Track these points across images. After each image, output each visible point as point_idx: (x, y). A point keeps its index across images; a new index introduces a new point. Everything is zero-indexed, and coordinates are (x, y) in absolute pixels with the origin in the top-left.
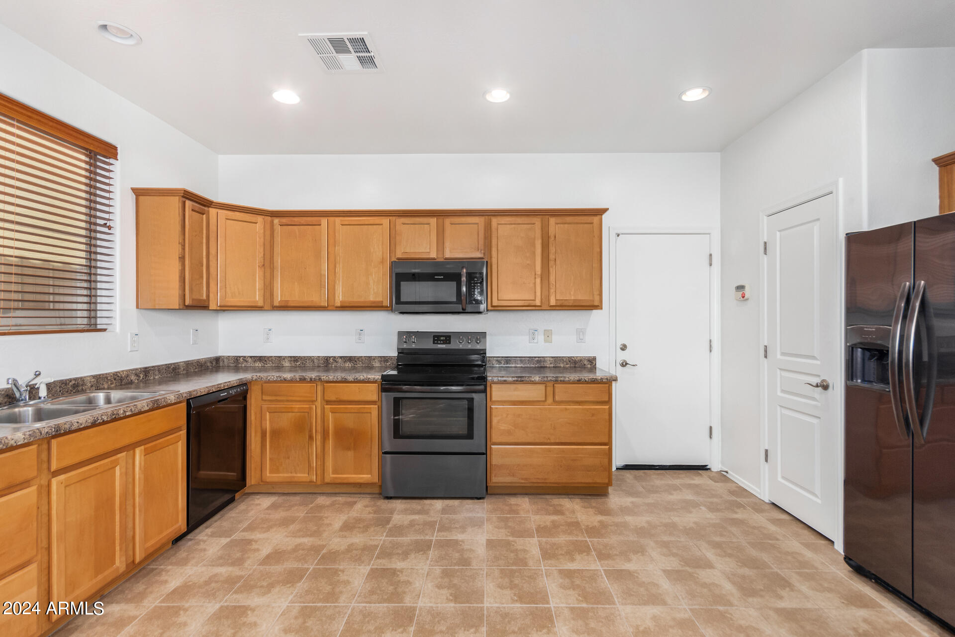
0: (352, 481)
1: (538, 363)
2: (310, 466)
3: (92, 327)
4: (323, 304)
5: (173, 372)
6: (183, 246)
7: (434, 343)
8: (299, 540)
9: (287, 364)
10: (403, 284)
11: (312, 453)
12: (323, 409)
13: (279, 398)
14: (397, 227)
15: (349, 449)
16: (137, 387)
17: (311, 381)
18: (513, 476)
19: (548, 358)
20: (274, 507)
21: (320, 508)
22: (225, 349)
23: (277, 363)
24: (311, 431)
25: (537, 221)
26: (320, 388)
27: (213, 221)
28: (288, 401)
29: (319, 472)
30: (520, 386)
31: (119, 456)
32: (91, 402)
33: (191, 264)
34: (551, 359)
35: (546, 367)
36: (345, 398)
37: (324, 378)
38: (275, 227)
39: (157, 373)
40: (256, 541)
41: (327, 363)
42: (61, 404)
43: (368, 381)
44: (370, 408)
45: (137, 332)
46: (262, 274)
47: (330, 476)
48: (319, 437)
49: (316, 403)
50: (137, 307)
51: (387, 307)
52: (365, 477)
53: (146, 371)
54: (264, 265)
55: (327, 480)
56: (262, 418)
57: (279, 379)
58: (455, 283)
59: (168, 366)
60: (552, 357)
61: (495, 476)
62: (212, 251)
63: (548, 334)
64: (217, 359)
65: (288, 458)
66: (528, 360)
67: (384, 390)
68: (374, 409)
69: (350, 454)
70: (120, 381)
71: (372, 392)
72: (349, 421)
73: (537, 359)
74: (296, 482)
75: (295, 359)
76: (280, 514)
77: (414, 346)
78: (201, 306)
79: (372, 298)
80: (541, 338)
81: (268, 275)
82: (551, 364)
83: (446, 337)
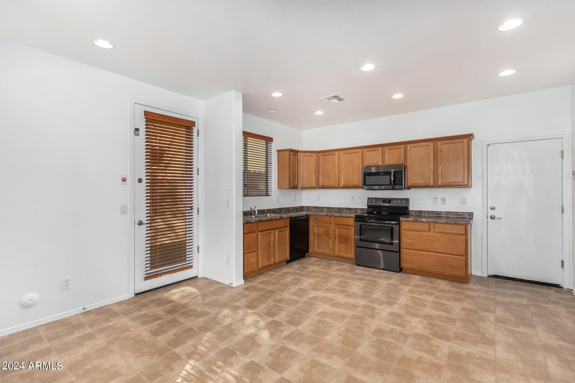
0: (344, 256)
1: (437, 214)
2: (330, 249)
3: (267, 195)
4: (336, 186)
5: (288, 210)
6: (290, 167)
7: (383, 203)
8: (321, 270)
9: (325, 210)
10: (367, 177)
11: (330, 244)
12: (334, 227)
13: (319, 222)
14: (365, 153)
15: (343, 243)
16: (278, 214)
17: (330, 216)
18: (413, 264)
19: (443, 212)
20: (317, 261)
21: (332, 264)
22: (305, 204)
23: (322, 209)
24: (330, 235)
25: (431, 144)
26: (333, 219)
27: (299, 158)
28: (322, 223)
29: (333, 251)
30: (416, 224)
31: (272, 231)
32: (267, 216)
33: (292, 173)
34: (445, 213)
35: (442, 217)
36: (342, 223)
37: (334, 215)
38: (320, 157)
39: (283, 210)
40: (309, 267)
41: (340, 210)
42: (260, 216)
43: (350, 217)
44: (351, 228)
45: (278, 196)
46: (315, 175)
47: (336, 253)
48: (333, 238)
49: (332, 224)
50: (278, 188)
51: (361, 187)
52: (349, 256)
53: (280, 209)
54: (316, 172)
55: (336, 255)
56: (314, 229)
57: (319, 214)
58: (389, 176)
59: (286, 208)
60: (445, 212)
61: (404, 263)
62: (299, 168)
63: (443, 200)
64: (302, 207)
65: (322, 244)
66: (432, 213)
67: (356, 221)
68: (353, 229)
69: (344, 246)
70: (273, 211)
71: (352, 222)
72: (344, 232)
73: (437, 212)
74: (325, 254)
75: (328, 208)
76: (318, 263)
77: (374, 204)
78: (295, 187)
79: (355, 183)
80: (439, 201)
81: (317, 175)
82: (444, 215)
83: (389, 201)
